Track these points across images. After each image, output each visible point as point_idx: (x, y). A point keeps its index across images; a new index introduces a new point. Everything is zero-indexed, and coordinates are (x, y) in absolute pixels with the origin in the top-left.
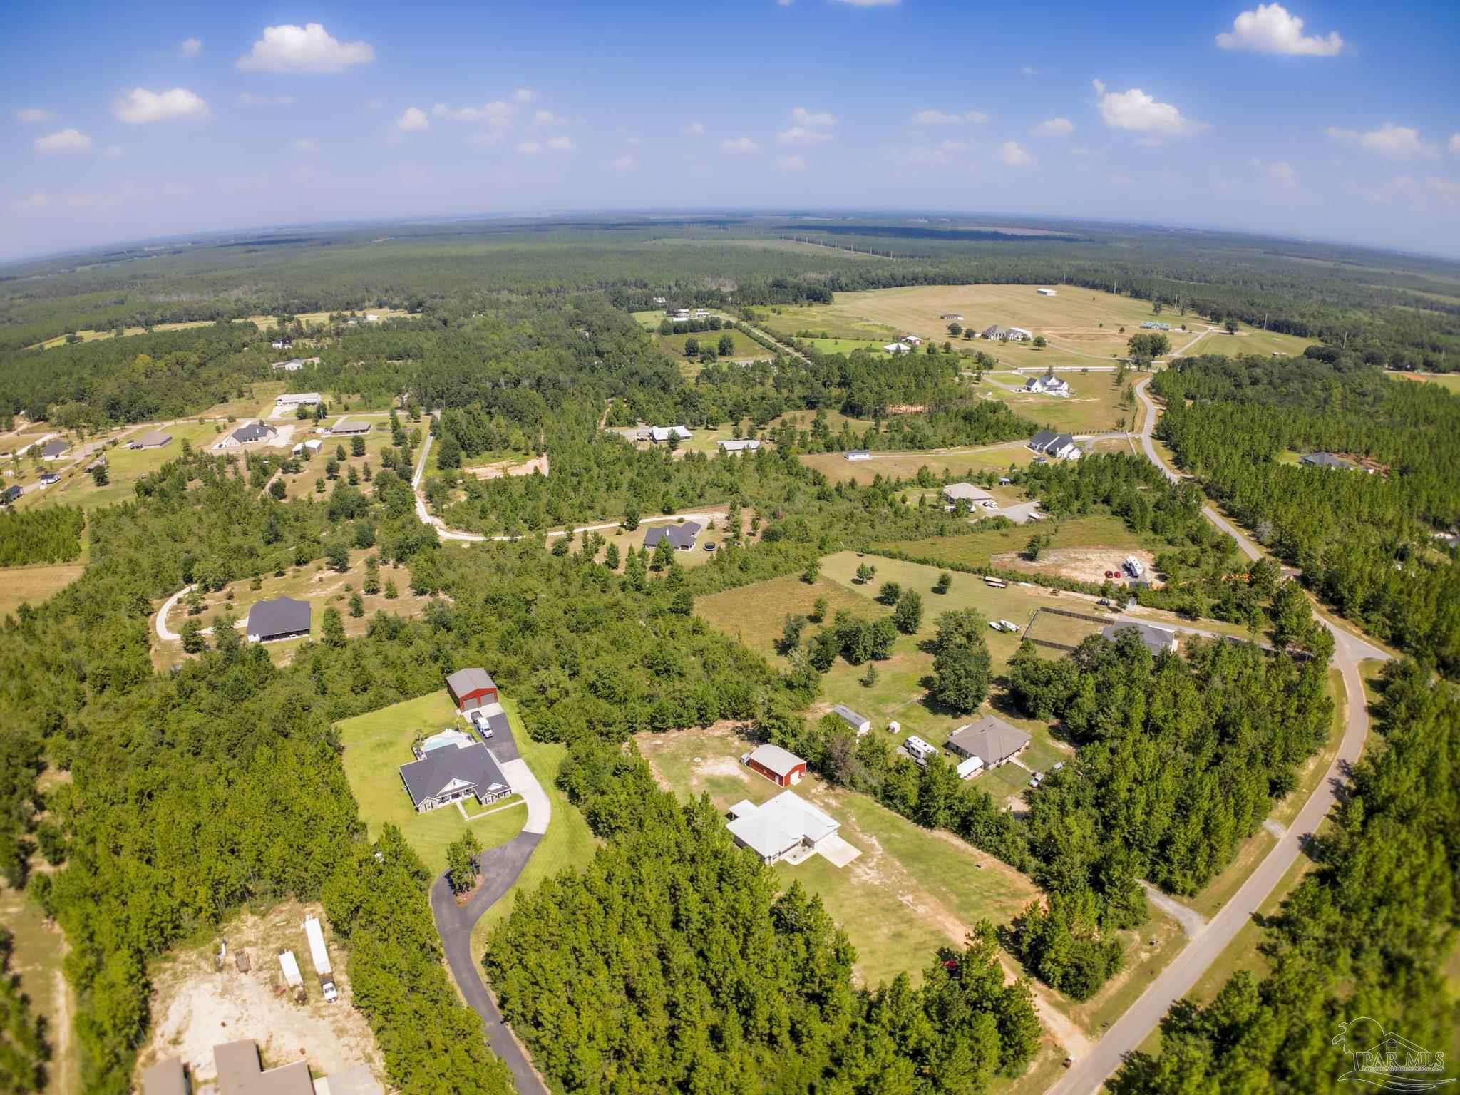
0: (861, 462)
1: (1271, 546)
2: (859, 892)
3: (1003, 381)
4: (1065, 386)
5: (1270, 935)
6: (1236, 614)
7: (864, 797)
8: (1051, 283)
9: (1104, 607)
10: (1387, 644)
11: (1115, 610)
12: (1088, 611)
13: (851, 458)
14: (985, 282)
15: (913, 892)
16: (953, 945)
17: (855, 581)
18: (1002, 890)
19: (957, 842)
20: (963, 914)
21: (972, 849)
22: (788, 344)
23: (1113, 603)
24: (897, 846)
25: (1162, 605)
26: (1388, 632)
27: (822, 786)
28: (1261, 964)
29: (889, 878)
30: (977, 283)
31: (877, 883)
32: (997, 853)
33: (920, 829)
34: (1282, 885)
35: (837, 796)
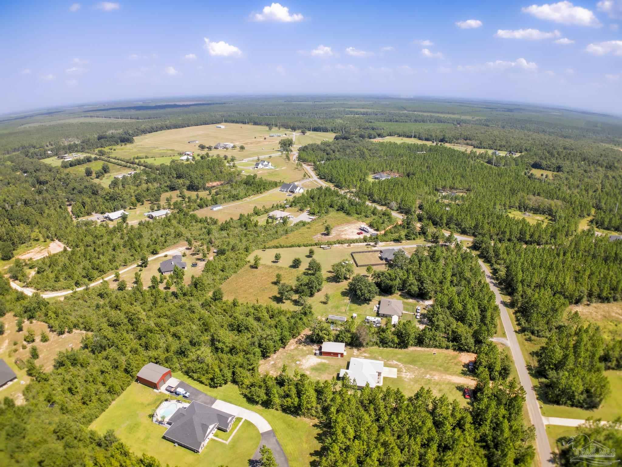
0: (220, 210)
1: (397, 210)
2: (412, 383)
3: (243, 166)
4: (270, 164)
5: (525, 335)
6: (413, 237)
7: (373, 347)
8: (219, 123)
9: (369, 246)
10: (461, 234)
11: (375, 246)
12: (365, 249)
13: (215, 209)
14: (192, 125)
15: (427, 373)
16: (458, 384)
17: (274, 262)
18: (449, 358)
19: (419, 349)
20: (449, 372)
21: (426, 349)
22: (132, 163)
23: (372, 244)
24: (404, 360)
25: (387, 240)
26: (459, 230)
27: (355, 351)
28: (531, 345)
29: (415, 373)
30: (188, 126)
31: (413, 377)
32: (436, 347)
33: (403, 350)
34: (511, 319)
35: (364, 352)
